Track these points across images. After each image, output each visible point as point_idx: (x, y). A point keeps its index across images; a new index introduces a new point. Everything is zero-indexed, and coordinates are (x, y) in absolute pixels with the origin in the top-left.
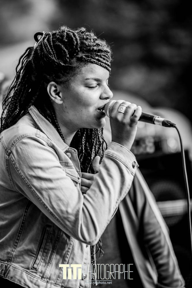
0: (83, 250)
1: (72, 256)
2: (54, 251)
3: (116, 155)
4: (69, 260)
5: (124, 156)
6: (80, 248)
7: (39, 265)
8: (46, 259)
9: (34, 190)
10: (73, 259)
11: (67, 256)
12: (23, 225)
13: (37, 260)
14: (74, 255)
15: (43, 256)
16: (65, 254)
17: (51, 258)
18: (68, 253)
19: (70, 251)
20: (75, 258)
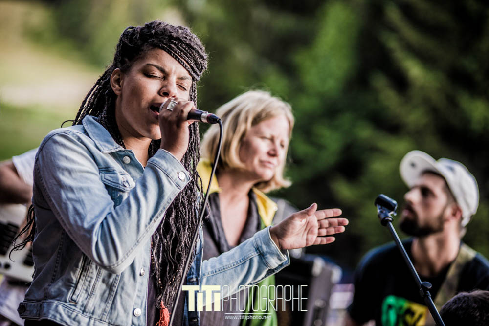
0: (136, 278)
1: (121, 285)
2: (99, 279)
3: (157, 162)
4: (117, 290)
5: (166, 163)
6: (132, 275)
7: (79, 296)
8: (88, 290)
9: (53, 204)
10: (122, 288)
11: (115, 284)
12: (60, 251)
13: (77, 290)
14: (124, 283)
15: (85, 285)
16: (112, 283)
17: (94, 288)
18: (116, 281)
19: (119, 278)
20: (125, 288)
